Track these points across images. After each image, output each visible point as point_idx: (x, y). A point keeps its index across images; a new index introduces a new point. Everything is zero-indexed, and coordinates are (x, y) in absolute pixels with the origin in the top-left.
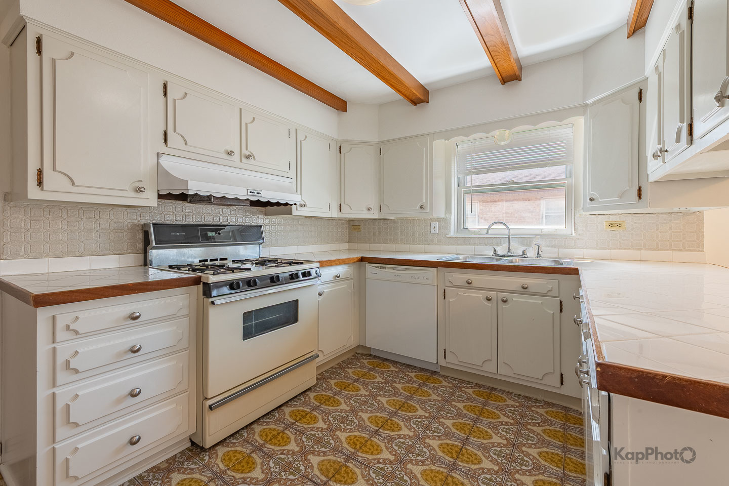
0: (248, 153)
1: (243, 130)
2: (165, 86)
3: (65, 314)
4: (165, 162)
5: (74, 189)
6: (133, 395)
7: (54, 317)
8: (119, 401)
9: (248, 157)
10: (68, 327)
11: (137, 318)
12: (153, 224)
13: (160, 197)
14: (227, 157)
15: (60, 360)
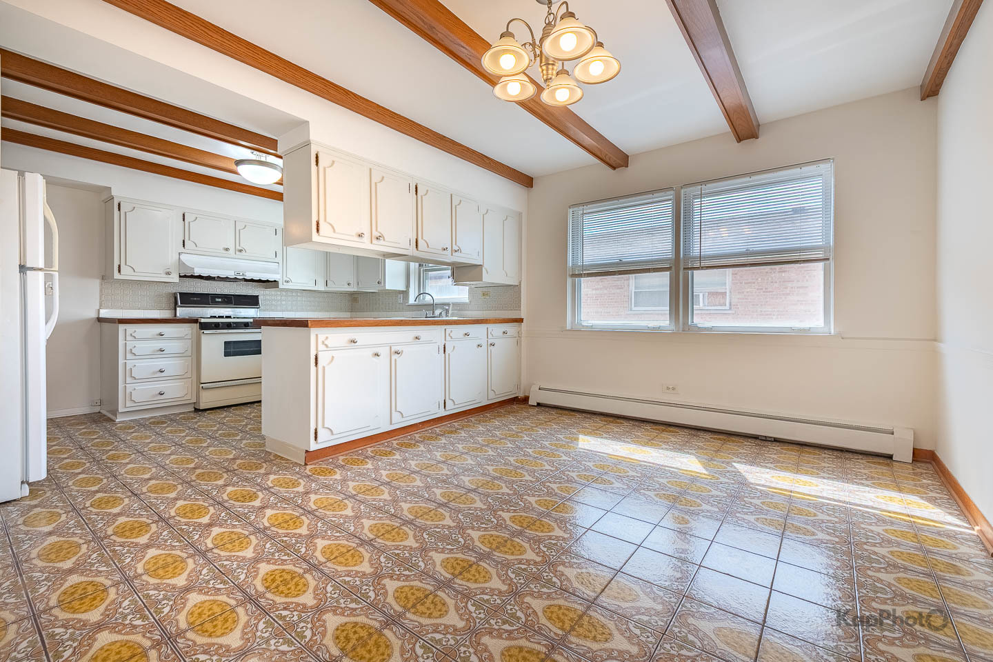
0: (240, 248)
1: (237, 234)
2: (184, 215)
3: (130, 328)
4: (183, 257)
5: (135, 274)
6: (161, 371)
7: (126, 330)
8: (154, 373)
9: (240, 251)
10: (131, 335)
11: (162, 335)
12: (180, 293)
13: (180, 276)
14: (224, 252)
15: (128, 349)
